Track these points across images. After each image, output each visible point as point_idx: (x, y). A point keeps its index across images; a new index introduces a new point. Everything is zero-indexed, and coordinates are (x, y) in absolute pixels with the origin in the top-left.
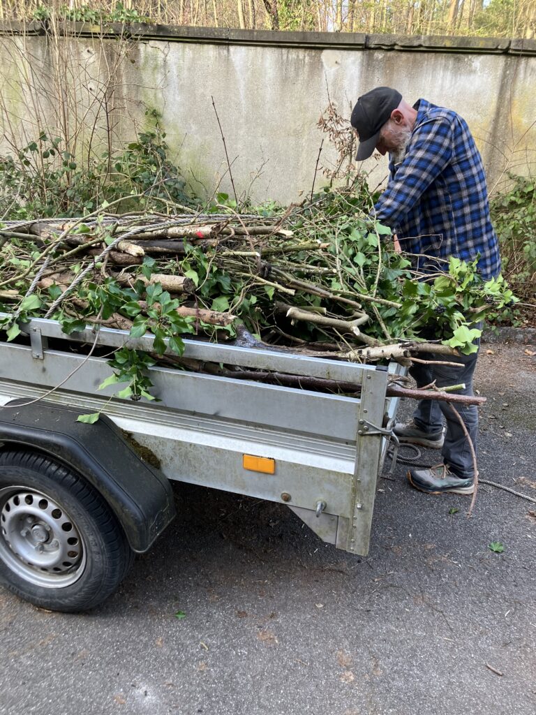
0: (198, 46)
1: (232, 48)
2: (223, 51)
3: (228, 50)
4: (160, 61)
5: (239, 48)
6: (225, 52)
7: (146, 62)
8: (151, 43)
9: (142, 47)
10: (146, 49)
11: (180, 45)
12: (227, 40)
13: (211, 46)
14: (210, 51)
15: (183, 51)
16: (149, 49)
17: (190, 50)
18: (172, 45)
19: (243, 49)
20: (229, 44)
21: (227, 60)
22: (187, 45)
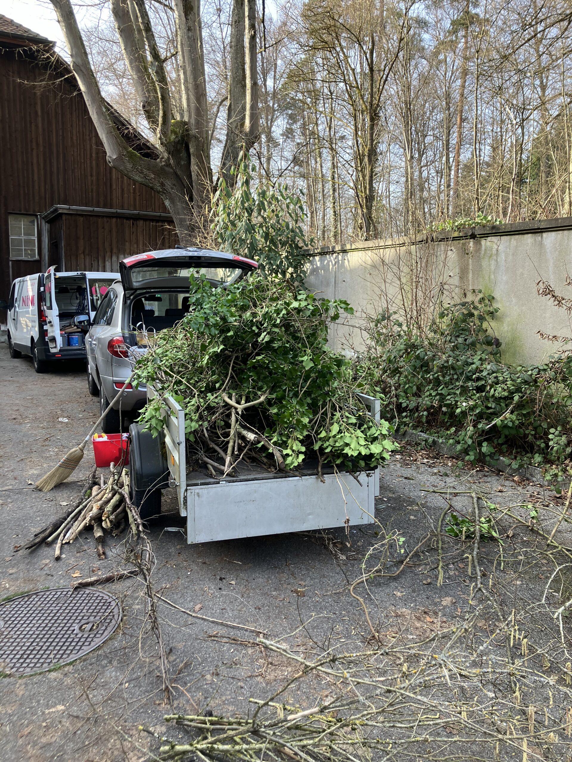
0: (520, 236)
1: (545, 235)
2: (538, 237)
3: (542, 236)
4: (494, 251)
5: (550, 233)
6: (540, 238)
7: (485, 253)
8: (489, 238)
9: (483, 242)
10: (486, 243)
11: (508, 237)
12: (539, 229)
13: (530, 235)
14: (529, 238)
15: (510, 242)
16: (488, 244)
17: (514, 240)
18: (503, 238)
19: (553, 234)
20: (542, 232)
21: (541, 244)
22: (513, 237)
